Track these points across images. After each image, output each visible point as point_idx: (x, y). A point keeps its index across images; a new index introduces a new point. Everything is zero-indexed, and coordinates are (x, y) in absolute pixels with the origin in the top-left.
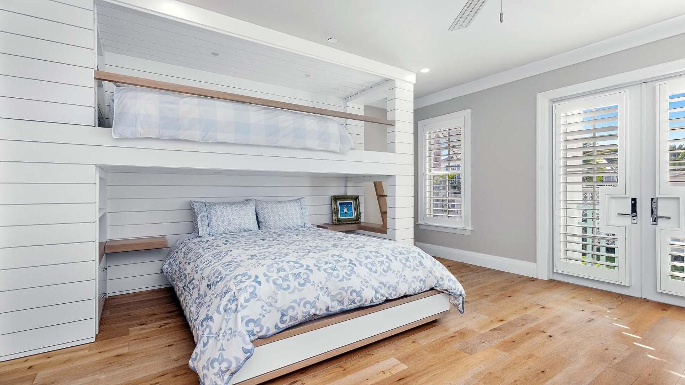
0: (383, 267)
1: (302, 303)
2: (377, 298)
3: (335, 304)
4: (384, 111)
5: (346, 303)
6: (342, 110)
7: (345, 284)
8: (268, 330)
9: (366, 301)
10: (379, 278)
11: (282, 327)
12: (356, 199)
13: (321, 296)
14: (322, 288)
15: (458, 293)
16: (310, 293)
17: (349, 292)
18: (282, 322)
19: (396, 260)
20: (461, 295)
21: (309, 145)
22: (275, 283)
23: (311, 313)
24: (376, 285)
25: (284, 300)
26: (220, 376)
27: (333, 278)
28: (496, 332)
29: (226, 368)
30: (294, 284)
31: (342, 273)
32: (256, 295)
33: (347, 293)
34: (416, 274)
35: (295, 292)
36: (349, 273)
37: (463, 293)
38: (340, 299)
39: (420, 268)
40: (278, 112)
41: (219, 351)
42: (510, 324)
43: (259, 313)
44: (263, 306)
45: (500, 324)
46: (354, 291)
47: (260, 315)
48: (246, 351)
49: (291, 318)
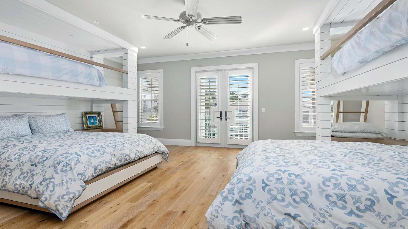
0: (136, 144)
1: (104, 163)
2: (136, 157)
3: (118, 162)
4: (121, 65)
5: (123, 161)
6: (89, 59)
7: (123, 152)
8: (89, 177)
9: (132, 159)
10: (136, 148)
11: (95, 175)
12: (99, 114)
13: (112, 158)
14: (112, 155)
15: (166, 153)
16: (107, 157)
17: (124, 156)
18: (95, 173)
19: (141, 140)
20: (167, 153)
21: (80, 81)
22: (88, 155)
23: (109, 167)
24: (135, 151)
25: (95, 162)
26: (69, 202)
27: (116, 150)
28: (181, 166)
29: (73, 197)
30: (98, 154)
31: (120, 147)
32: (79, 161)
33: (123, 156)
34: (150, 146)
35: (99, 158)
36: (123, 147)
37: (168, 152)
38: (120, 160)
39: (151, 143)
40: (59, 58)
41: (66, 190)
42: (185, 162)
43: (83, 170)
44: (84, 166)
45: (182, 163)
46: (126, 155)
47: (84, 170)
48: (82, 187)
49: (100, 170)
